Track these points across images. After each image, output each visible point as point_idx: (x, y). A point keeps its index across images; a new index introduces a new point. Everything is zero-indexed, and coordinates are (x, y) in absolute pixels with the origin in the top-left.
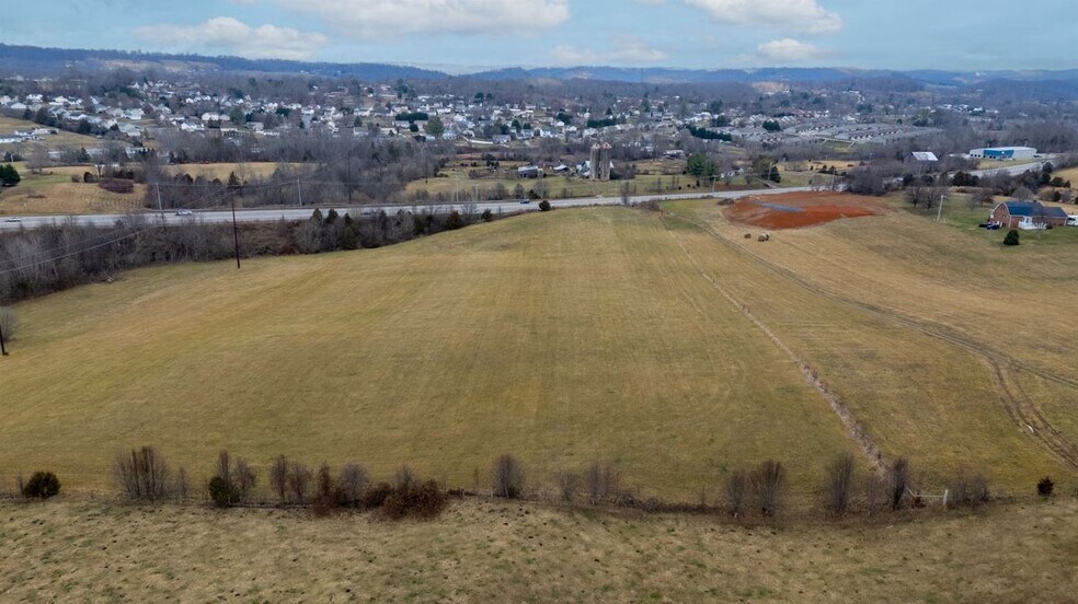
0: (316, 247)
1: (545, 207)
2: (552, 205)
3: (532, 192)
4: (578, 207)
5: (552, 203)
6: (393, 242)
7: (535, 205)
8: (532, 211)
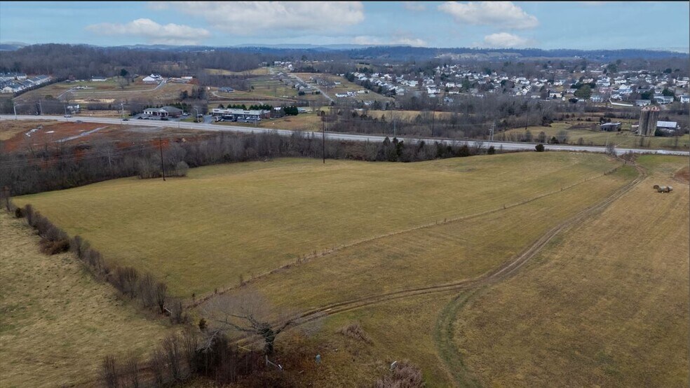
0: (373, 157)
1: (540, 149)
2: (545, 148)
3: (554, 138)
4: (566, 151)
5: (546, 147)
6: (420, 160)
7: (533, 147)
8: (531, 150)
